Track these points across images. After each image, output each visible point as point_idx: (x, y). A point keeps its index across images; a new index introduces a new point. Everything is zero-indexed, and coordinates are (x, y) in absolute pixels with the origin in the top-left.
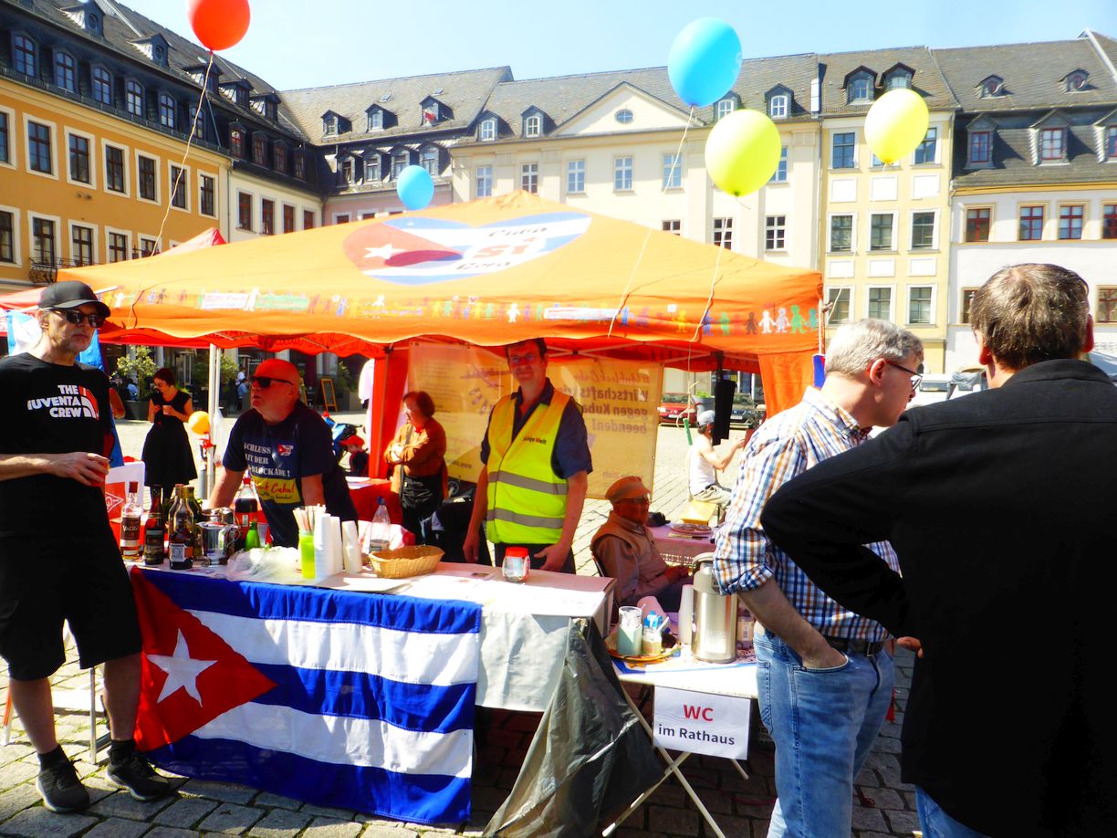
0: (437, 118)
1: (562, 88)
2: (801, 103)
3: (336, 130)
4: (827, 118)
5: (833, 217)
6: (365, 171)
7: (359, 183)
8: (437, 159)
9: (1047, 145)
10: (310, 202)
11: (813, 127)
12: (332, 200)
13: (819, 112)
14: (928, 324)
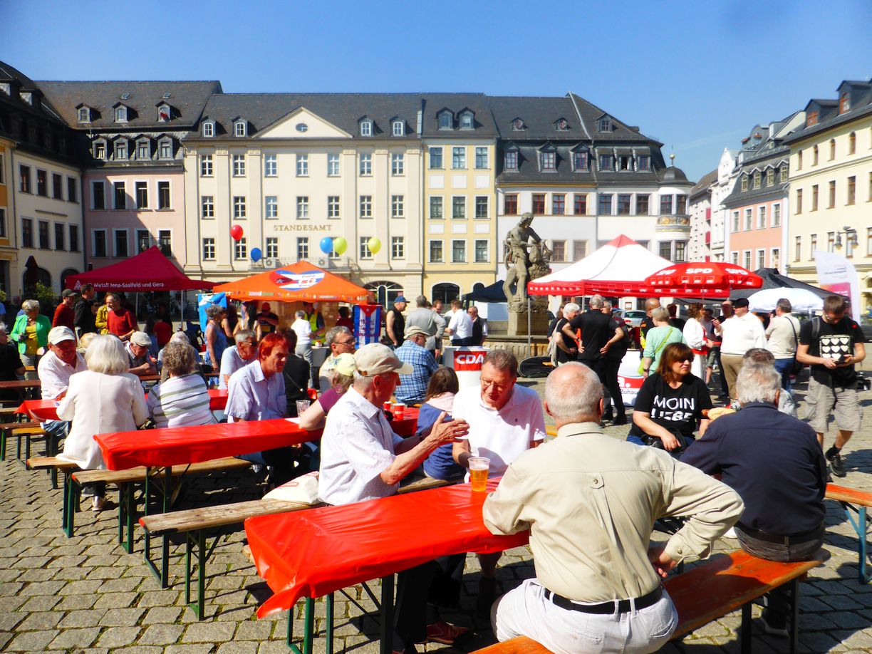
0: (169, 117)
1: (258, 102)
2: (411, 126)
3: (88, 118)
4: (426, 138)
5: (431, 198)
6: (115, 151)
7: (111, 160)
8: (171, 147)
9: (546, 161)
10: (72, 172)
11: (419, 143)
12: (89, 171)
13: (422, 134)
14: (486, 261)
